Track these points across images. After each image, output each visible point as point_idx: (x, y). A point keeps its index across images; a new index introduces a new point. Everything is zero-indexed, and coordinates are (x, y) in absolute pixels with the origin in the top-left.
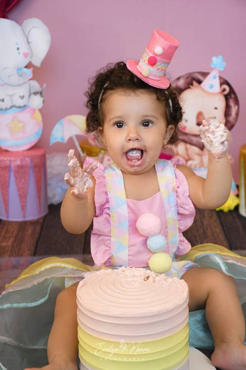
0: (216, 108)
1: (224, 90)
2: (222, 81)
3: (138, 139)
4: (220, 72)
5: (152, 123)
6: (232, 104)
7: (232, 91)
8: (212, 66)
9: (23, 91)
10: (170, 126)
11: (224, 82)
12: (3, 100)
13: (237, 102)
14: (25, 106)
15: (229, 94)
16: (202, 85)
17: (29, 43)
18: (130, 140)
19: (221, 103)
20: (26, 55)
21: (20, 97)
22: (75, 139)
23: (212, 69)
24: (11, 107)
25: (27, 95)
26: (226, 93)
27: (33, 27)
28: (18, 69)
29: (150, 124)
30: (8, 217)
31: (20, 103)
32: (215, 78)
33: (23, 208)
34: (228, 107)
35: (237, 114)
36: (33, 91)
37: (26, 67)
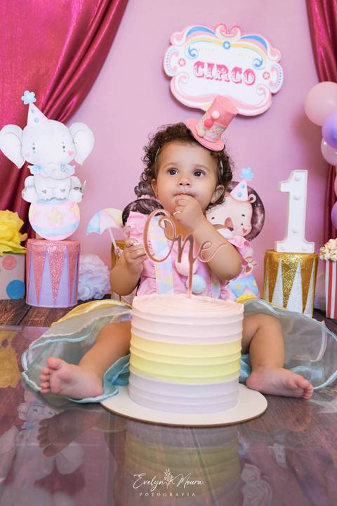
0: (243, 215)
1: (252, 199)
2: (250, 190)
3: (188, 184)
4: (248, 182)
5: (204, 173)
6: (258, 212)
7: (259, 200)
8: (242, 177)
9: (65, 185)
10: (219, 186)
11: (252, 192)
12: (45, 192)
13: (263, 210)
14: (65, 199)
15: (256, 202)
16: (232, 192)
17: (74, 143)
18: (181, 184)
19: (248, 211)
20: (70, 153)
21: (61, 190)
22: (110, 230)
23: (242, 179)
24: (52, 199)
25: (67, 189)
26: (253, 201)
27: (80, 130)
28: (62, 165)
29: (202, 175)
30: (38, 303)
31: (62, 195)
32: (244, 187)
33: (55, 295)
34: (254, 214)
35: (263, 222)
36: (73, 187)
37: (69, 164)
